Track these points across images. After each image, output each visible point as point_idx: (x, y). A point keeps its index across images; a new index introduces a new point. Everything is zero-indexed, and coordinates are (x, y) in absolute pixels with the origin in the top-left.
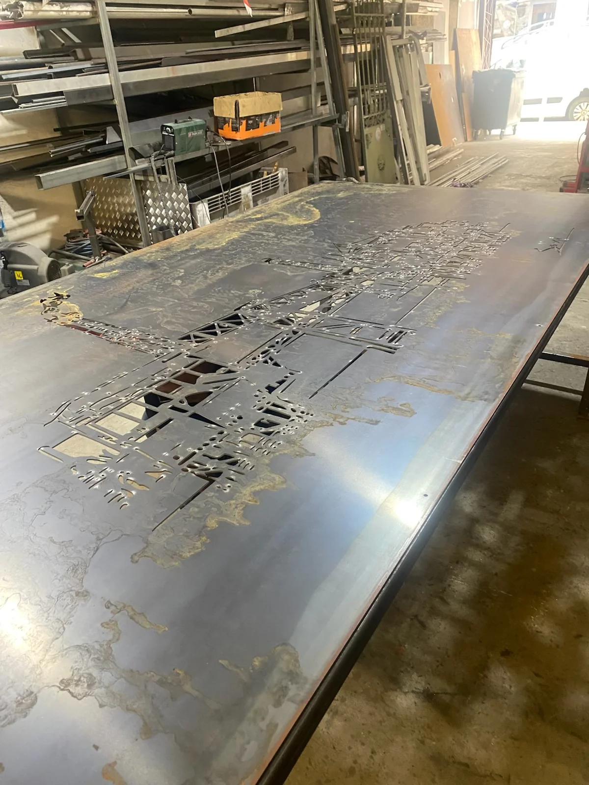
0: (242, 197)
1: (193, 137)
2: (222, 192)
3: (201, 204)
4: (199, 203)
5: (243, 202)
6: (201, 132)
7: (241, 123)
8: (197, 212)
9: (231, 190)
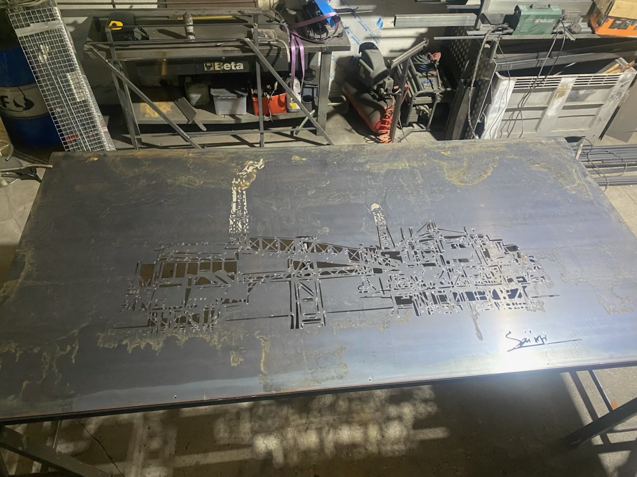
0: (559, 85)
1: (540, 24)
2: (537, 76)
3: (508, 81)
4: (507, 80)
5: (558, 88)
6: (551, 21)
7: (606, 20)
8: (501, 85)
9: (548, 77)
